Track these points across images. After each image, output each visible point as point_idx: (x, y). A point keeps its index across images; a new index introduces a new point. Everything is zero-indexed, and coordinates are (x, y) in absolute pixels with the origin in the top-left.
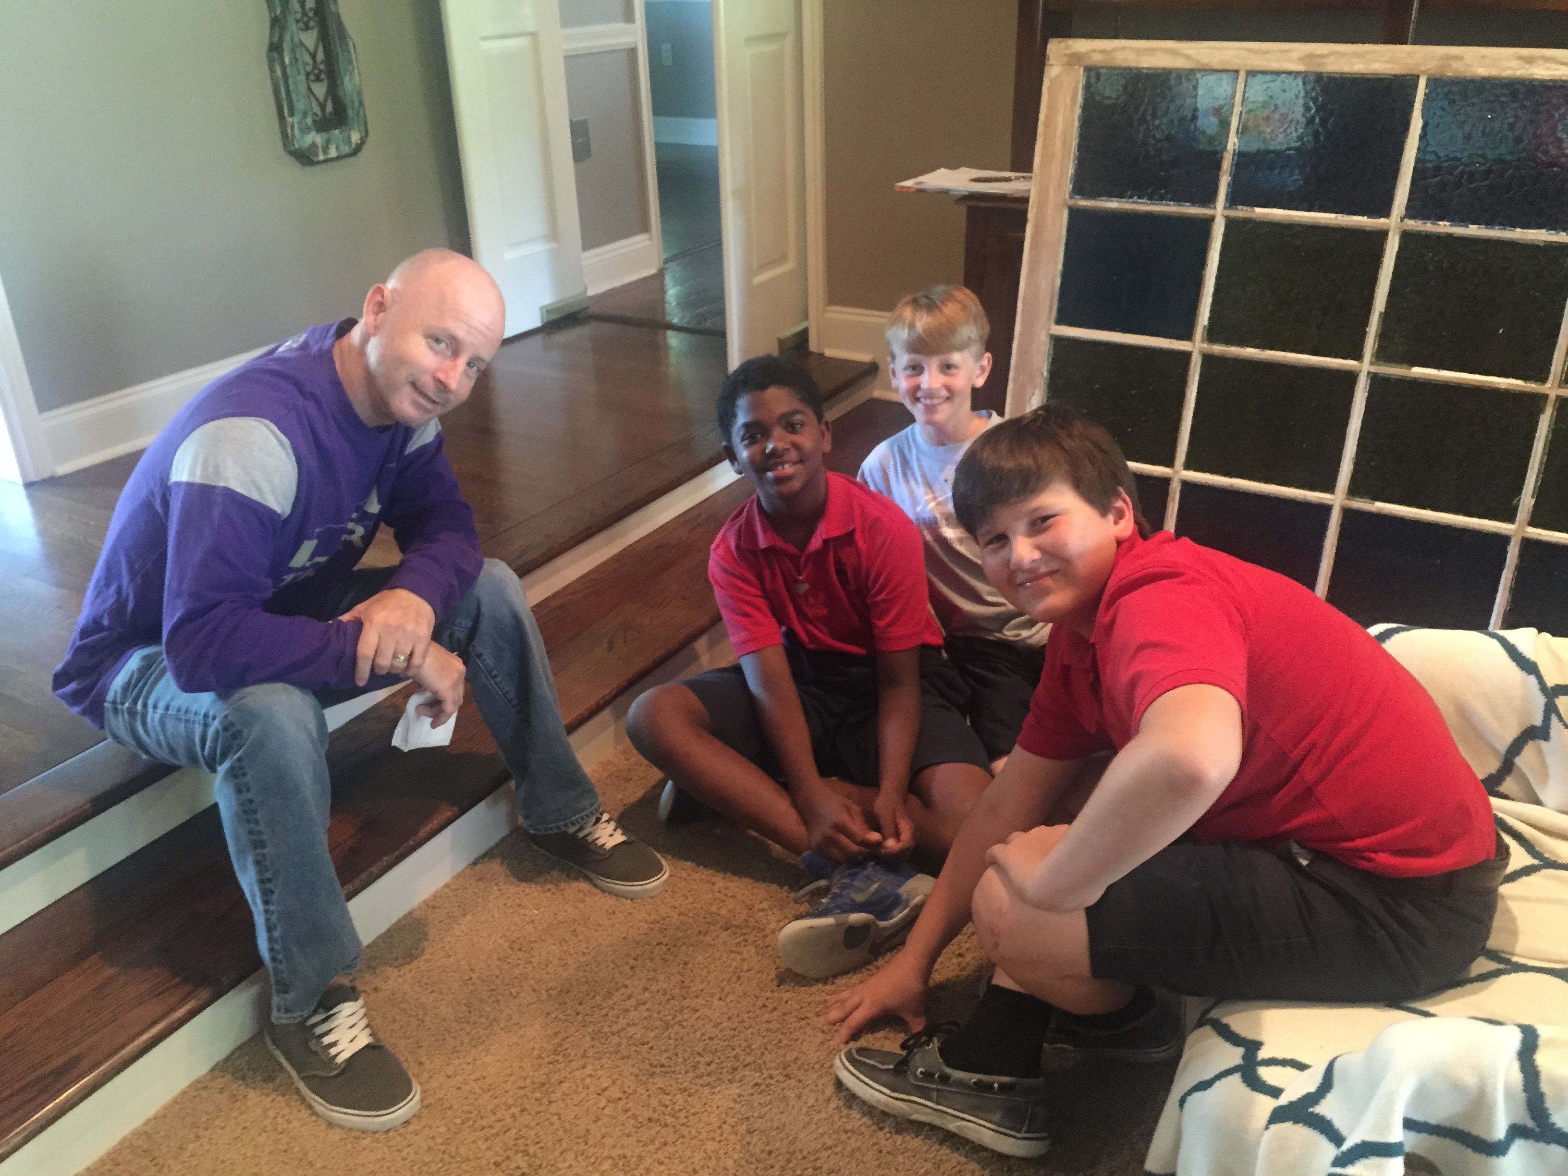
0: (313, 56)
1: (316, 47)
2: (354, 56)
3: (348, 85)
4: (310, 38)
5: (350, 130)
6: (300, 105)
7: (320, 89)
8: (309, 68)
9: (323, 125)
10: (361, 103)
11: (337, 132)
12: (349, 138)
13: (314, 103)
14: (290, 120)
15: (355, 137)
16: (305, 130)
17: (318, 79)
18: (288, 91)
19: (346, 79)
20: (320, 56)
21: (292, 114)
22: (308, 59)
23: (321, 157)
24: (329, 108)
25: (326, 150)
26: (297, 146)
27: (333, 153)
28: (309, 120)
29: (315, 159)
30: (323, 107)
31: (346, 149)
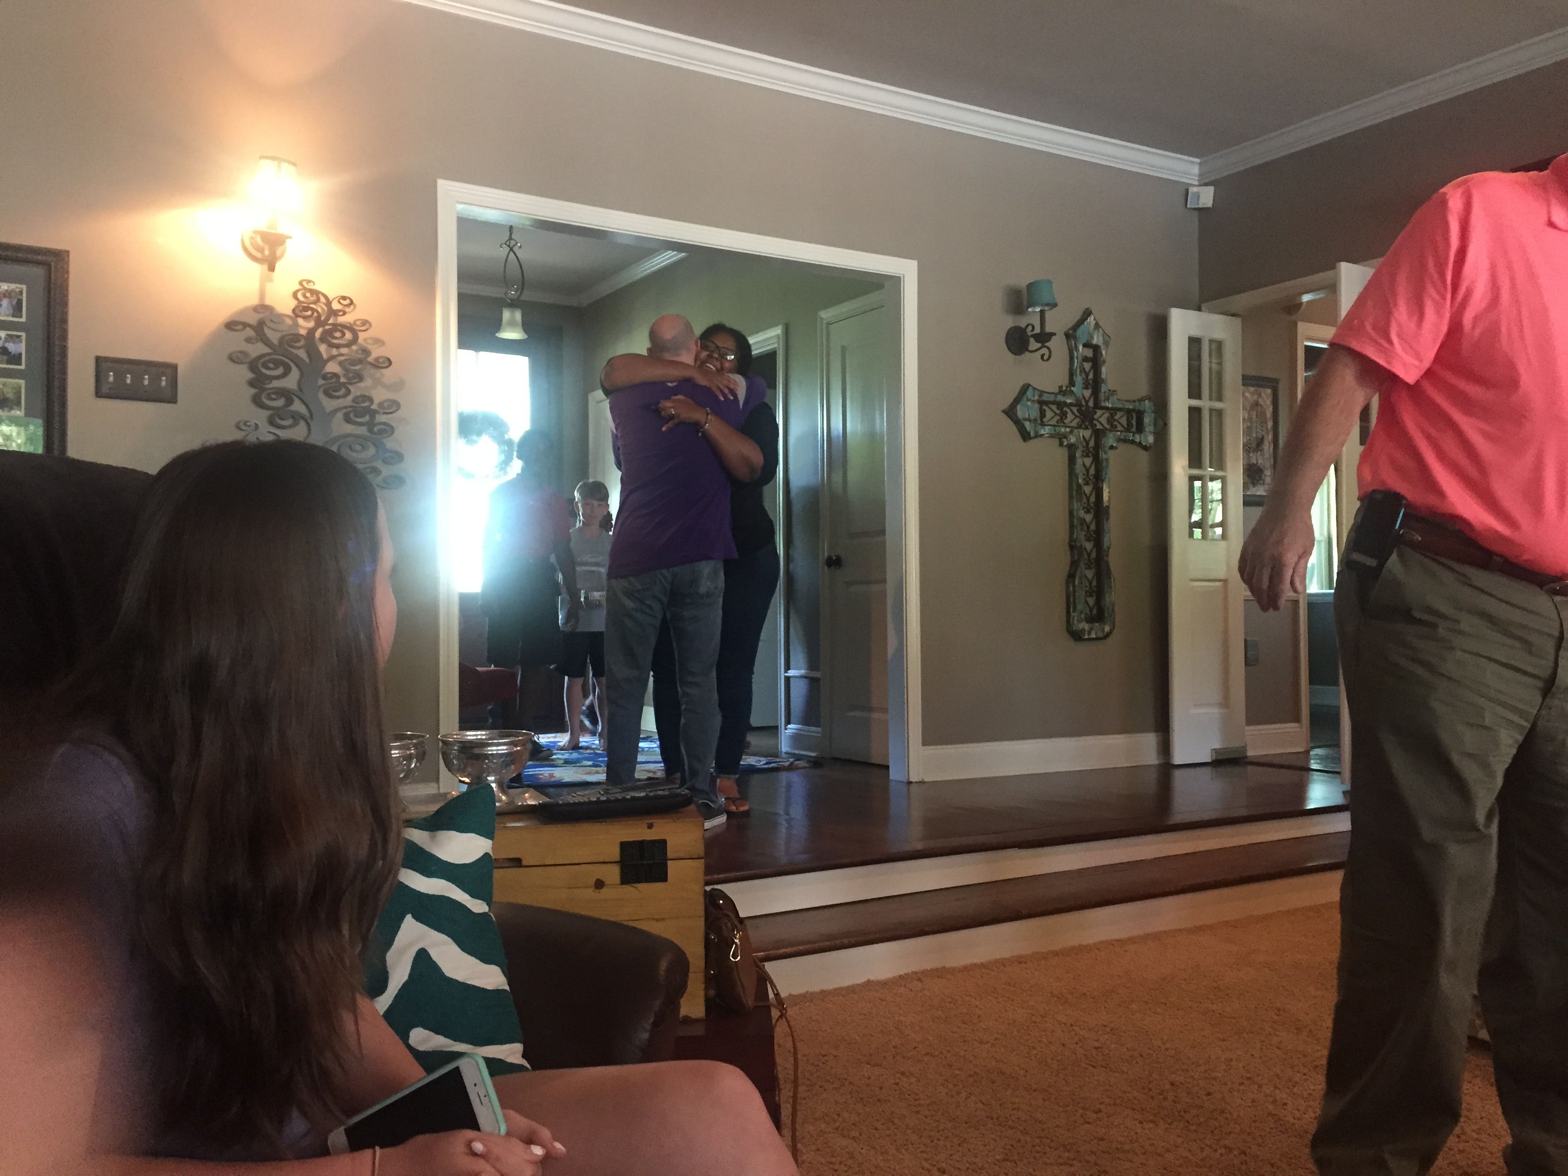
0: (1090, 583)
1: (1093, 578)
2: (1113, 584)
3: (1108, 599)
4: (1090, 574)
5: (1105, 624)
6: (1079, 607)
7: (1091, 601)
8: (1087, 589)
9: (1090, 620)
10: (1113, 611)
11: (1097, 624)
12: (1104, 629)
13: (1088, 608)
14: (1072, 614)
15: (1107, 629)
16: (1080, 621)
17: (1091, 596)
18: (1074, 599)
19: (1107, 596)
20: (1094, 583)
21: (1074, 611)
22: (1087, 584)
23: (1086, 637)
24: (1095, 612)
25: (1089, 633)
26: (1074, 628)
27: (1093, 636)
28: (1083, 616)
29: (1083, 637)
30: (1091, 610)
31: (1100, 635)
